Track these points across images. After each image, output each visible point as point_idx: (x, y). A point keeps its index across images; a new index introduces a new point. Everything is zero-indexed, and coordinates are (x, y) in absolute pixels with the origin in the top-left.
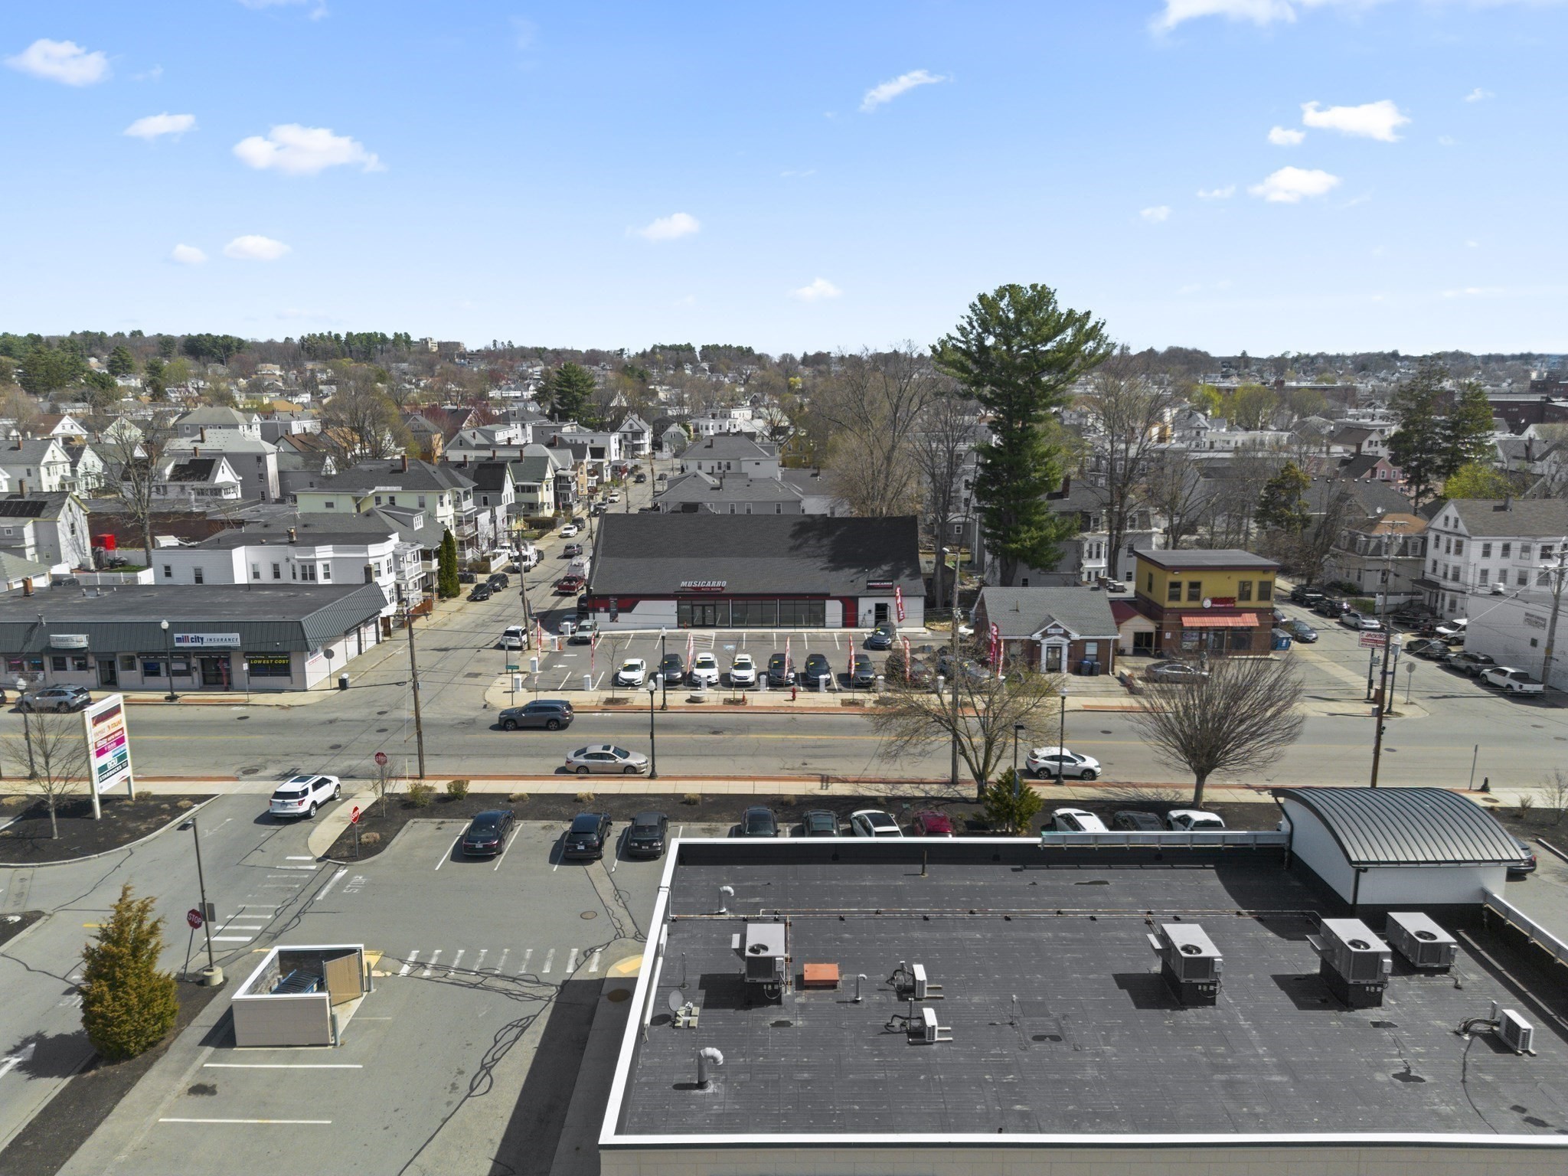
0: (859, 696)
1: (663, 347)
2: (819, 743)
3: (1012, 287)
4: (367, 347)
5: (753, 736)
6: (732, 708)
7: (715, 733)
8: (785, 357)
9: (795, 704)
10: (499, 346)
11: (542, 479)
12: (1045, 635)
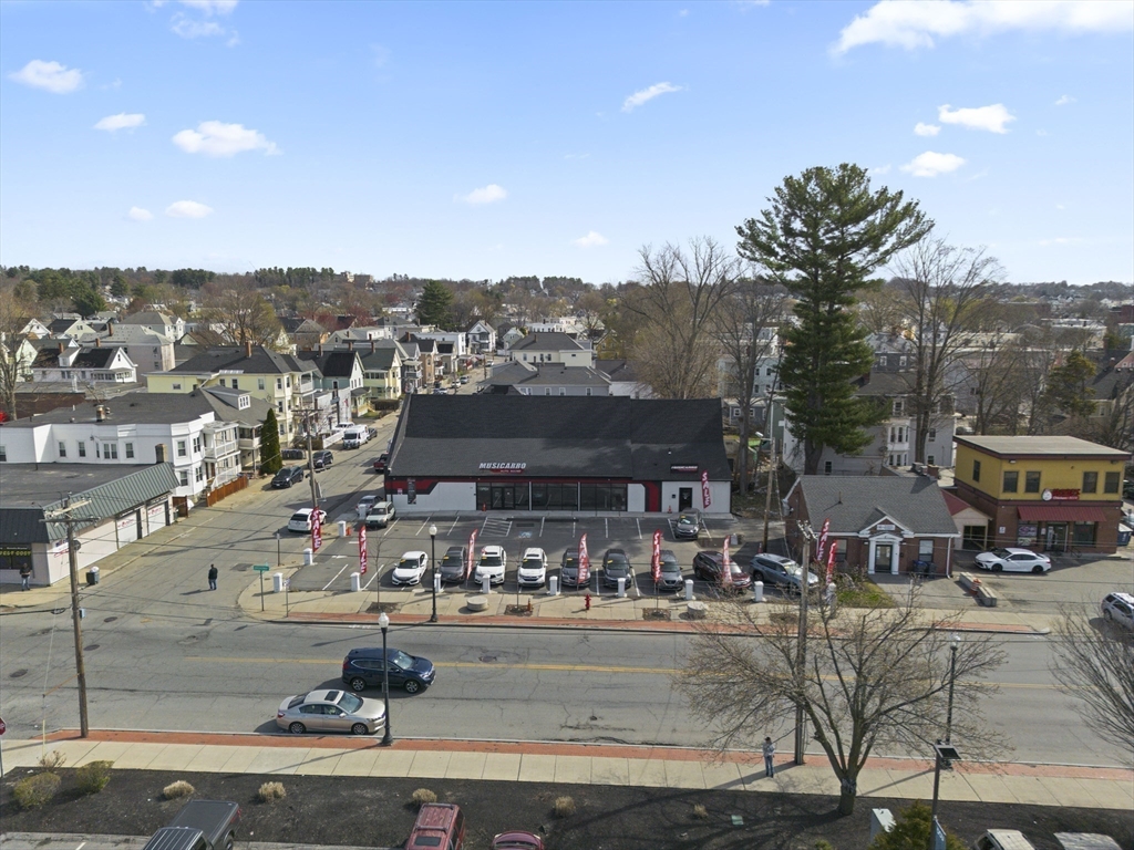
0: (663, 604)
1: (516, 279)
2: (615, 680)
3: (819, 169)
4: (302, 277)
5: (532, 666)
6: (514, 620)
7: (487, 659)
8: (605, 285)
9: (590, 615)
10: (398, 278)
11: (388, 367)
12: (874, 532)
